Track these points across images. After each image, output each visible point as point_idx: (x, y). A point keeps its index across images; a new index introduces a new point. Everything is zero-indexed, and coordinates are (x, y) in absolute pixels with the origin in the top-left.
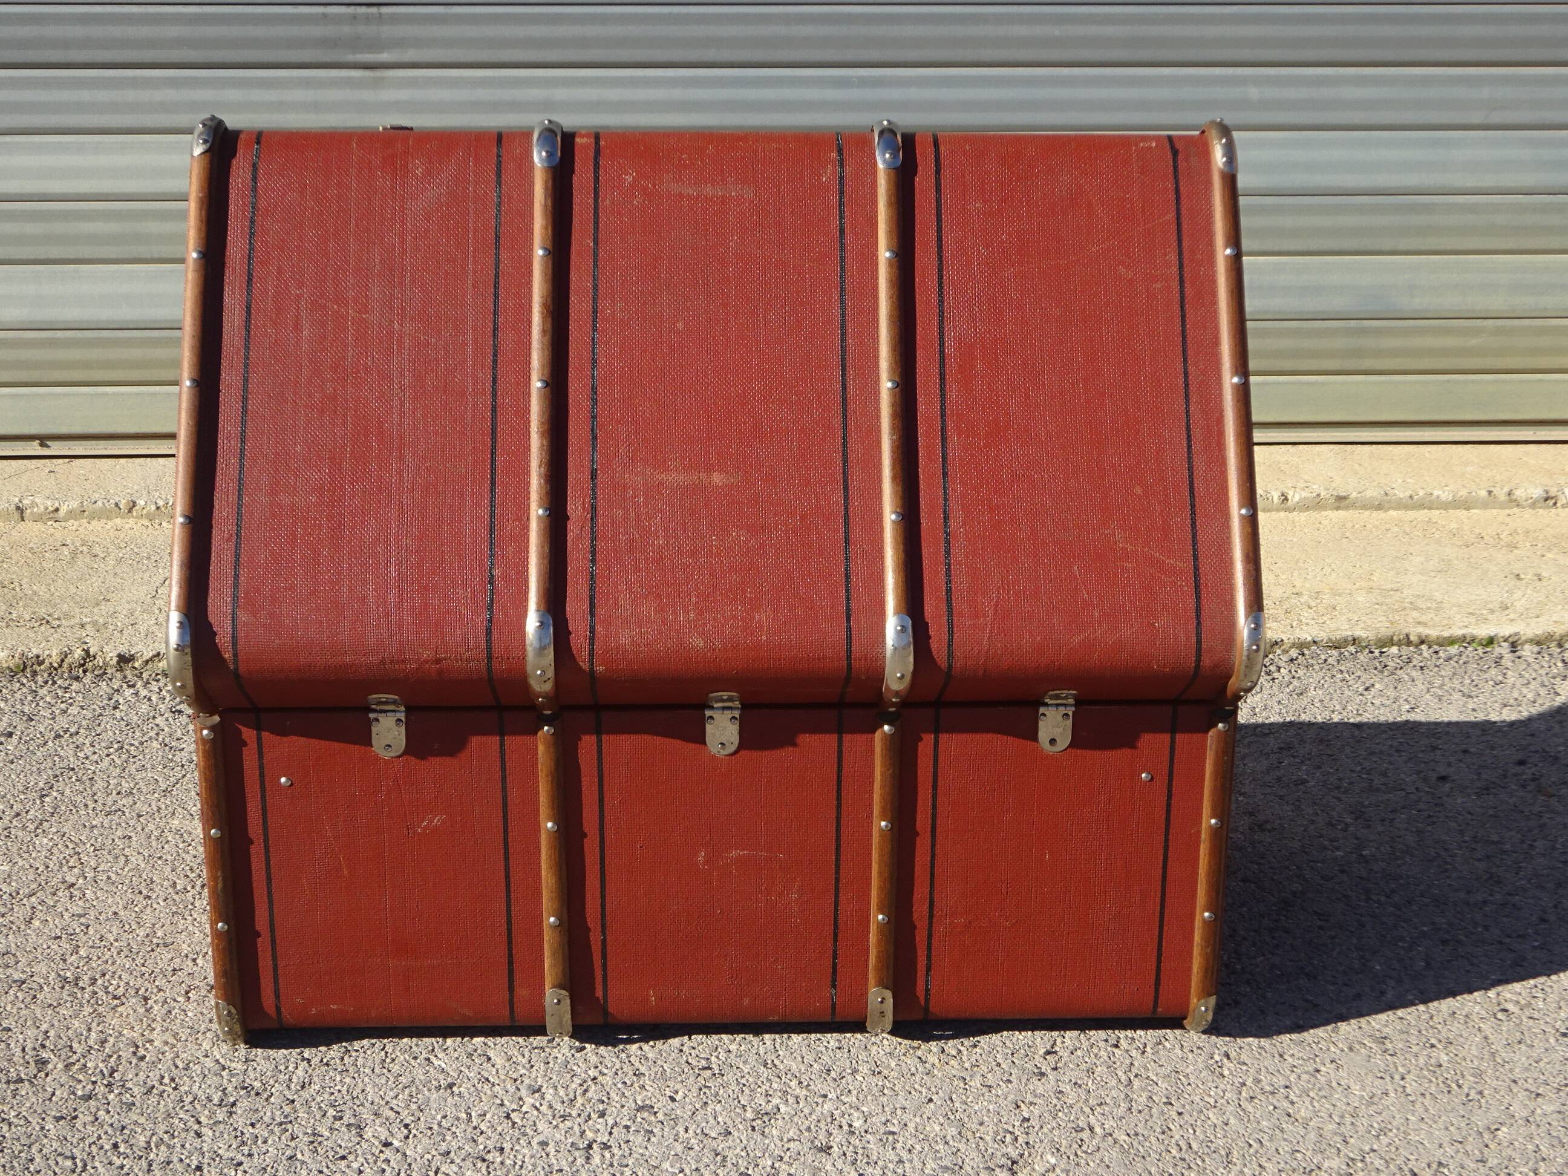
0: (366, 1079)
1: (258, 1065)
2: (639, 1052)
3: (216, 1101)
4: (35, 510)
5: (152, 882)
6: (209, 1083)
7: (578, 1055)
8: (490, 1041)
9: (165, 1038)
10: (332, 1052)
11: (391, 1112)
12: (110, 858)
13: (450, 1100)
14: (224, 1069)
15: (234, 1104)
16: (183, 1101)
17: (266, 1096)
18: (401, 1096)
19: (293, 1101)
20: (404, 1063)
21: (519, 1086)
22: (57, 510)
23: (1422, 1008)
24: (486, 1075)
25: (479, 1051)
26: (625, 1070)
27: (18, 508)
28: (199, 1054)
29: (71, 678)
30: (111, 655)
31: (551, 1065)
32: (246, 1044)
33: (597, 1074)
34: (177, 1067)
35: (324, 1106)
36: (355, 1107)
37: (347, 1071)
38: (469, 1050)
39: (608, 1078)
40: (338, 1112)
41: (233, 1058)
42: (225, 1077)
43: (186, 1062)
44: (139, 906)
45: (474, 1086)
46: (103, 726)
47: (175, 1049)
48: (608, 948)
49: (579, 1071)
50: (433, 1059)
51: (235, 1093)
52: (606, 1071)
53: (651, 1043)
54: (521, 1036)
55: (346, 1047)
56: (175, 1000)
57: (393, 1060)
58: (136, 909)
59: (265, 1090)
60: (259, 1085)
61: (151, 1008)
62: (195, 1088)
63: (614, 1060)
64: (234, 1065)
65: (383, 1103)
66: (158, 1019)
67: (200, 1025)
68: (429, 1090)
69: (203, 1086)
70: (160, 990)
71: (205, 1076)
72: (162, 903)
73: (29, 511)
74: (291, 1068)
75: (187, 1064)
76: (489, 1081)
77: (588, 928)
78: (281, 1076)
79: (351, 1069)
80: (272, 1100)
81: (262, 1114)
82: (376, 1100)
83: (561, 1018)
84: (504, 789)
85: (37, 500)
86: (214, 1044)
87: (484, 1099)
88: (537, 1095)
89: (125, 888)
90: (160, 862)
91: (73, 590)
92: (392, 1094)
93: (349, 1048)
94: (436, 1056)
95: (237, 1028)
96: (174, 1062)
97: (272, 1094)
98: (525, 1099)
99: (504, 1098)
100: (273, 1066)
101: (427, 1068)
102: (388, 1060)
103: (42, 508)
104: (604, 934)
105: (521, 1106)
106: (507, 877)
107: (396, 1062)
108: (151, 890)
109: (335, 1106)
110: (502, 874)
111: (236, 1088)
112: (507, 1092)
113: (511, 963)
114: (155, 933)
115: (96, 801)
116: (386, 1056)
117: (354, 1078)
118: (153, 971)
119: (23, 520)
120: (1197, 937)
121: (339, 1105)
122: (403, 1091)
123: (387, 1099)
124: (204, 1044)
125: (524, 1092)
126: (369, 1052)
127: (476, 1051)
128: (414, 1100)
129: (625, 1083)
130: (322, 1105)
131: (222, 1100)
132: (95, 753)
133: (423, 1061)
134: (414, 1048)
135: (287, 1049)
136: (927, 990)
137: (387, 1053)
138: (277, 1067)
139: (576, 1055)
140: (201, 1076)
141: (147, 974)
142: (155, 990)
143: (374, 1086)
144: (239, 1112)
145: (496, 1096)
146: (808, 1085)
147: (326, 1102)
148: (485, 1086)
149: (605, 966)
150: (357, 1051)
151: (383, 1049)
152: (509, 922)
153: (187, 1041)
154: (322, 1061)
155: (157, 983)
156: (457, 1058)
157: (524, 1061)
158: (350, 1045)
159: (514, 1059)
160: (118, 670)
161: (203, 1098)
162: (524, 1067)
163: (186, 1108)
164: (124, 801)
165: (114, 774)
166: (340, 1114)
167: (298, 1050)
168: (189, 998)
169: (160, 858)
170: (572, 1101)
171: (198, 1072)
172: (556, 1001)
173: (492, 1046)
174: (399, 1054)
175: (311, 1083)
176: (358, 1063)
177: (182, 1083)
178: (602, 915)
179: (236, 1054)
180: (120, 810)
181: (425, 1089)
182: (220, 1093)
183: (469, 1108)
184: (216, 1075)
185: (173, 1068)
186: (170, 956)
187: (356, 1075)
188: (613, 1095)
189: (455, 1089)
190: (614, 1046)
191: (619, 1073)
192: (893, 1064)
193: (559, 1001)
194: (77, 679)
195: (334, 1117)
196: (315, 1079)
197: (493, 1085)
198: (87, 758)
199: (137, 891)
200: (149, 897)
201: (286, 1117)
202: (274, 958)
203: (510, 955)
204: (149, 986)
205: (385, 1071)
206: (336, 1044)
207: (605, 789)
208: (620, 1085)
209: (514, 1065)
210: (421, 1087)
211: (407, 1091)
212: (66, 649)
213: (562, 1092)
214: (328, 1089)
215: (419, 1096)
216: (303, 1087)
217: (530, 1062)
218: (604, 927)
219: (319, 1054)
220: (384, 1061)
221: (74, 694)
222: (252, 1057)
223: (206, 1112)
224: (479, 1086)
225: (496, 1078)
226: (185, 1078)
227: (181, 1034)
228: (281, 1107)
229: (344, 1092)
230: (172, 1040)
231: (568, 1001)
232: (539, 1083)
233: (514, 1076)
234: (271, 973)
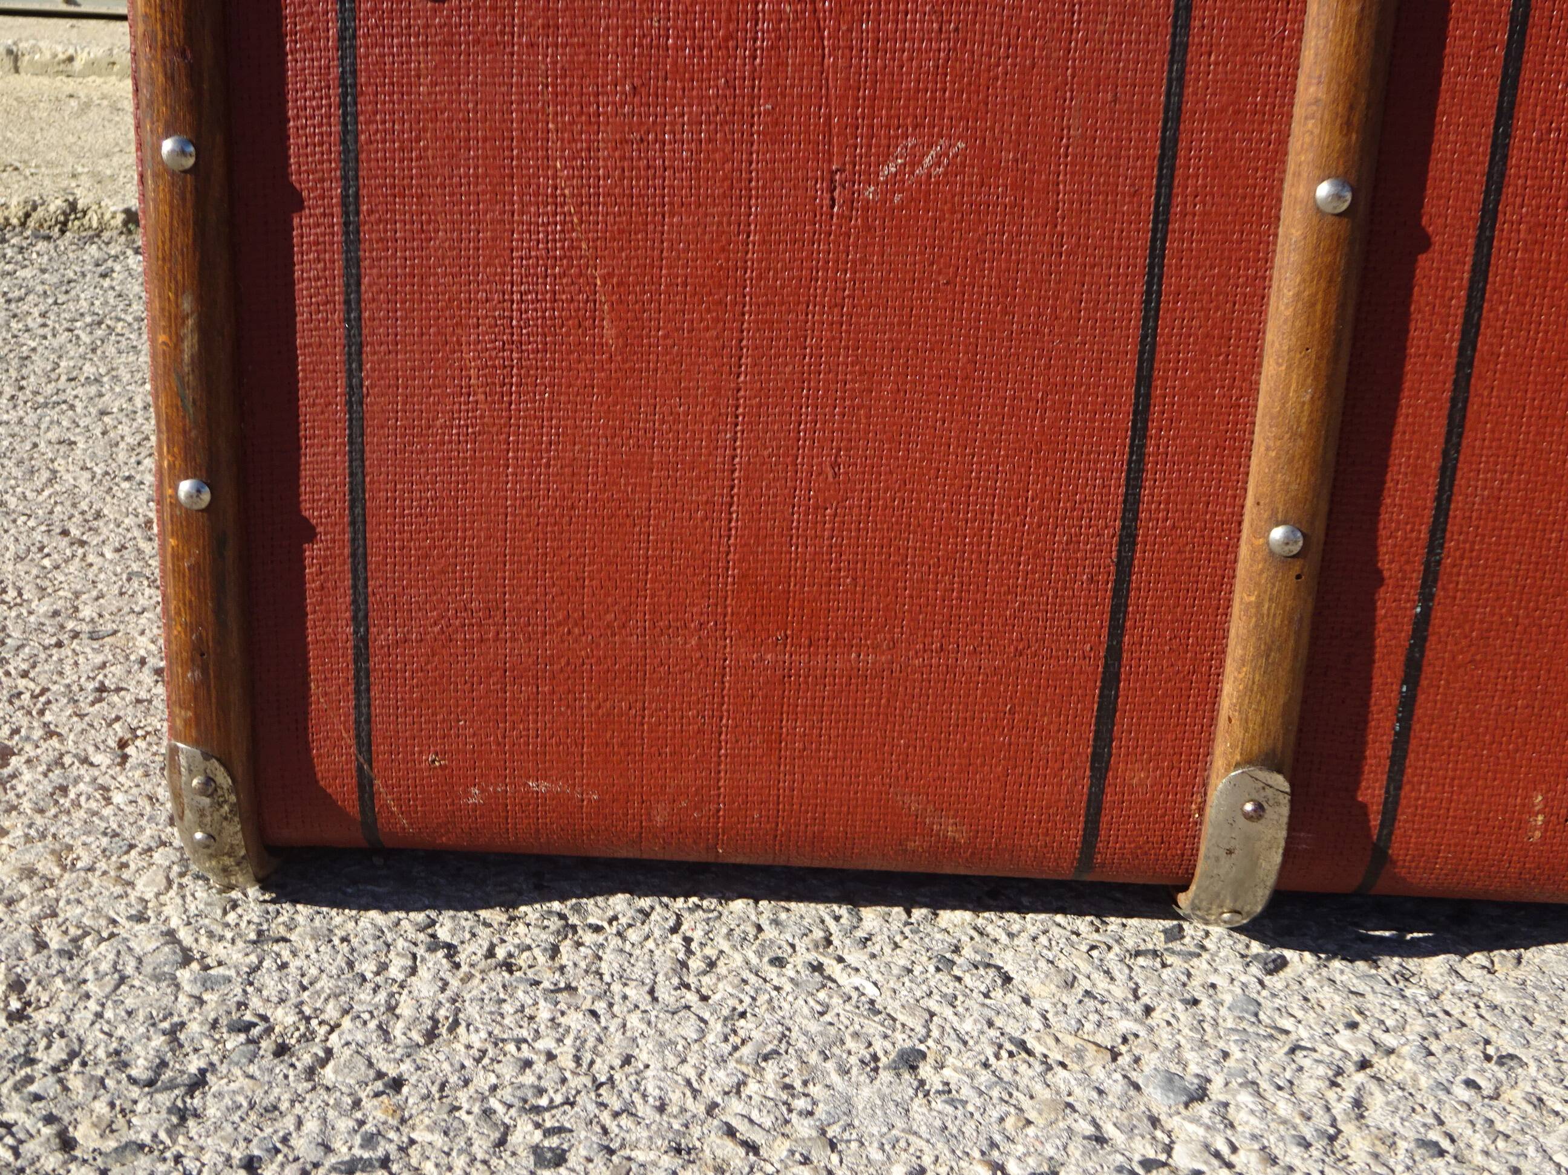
0: (634, 1021)
1: (294, 954)
2: (1460, 986)
3: (140, 1069)
4: (37, 57)
5: (98, 515)
6: (130, 1003)
7: (1275, 982)
8: (993, 922)
9: (28, 858)
10: (521, 929)
11: (729, 1143)
12: (15, 472)
13: (918, 1106)
14: (187, 959)
15: (198, 1083)
16: (32, 1062)
17: (307, 1059)
18: (752, 1087)
19: (397, 1084)
20: (746, 974)
21: (1134, 1076)
22: (71, 59)
24: (1014, 1029)
25: (967, 952)
26: (1447, 1039)
27: (10, 52)
28: (120, 911)
29: (36, 237)
30: (113, 209)
31: (1206, 1007)
32: (264, 889)
33: (1368, 1050)
34: (41, 946)
35: (500, 1109)
36: (606, 1117)
37: (570, 989)
38: (938, 947)
39: (1409, 1065)
40: (548, 1133)
41: (218, 929)
42: (187, 987)
43: (73, 932)
44: (56, 556)
45: (986, 1065)
46: (73, 293)
47: (51, 892)
48: (1432, 642)
49: (1303, 1033)
50: (833, 969)
51: (207, 1044)
52: (1390, 1040)
53: (1479, 958)
54: (1081, 913)
55: (562, 916)
56: (85, 761)
57: (712, 964)
58: (46, 562)
59: (308, 1037)
60: (291, 1019)
61: (13, 776)
62: (82, 1018)
63: (1396, 1004)
64: (218, 950)
65: (698, 1108)
66: (26, 806)
67: (141, 829)
68: (844, 1071)
69: (109, 1014)
70: (50, 734)
71: (123, 980)
72: (109, 555)
73: (27, 58)
74: (394, 972)
75: (74, 940)
76: (1030, 1053)
77: (1379, 572)
78: (364, 995)
79: (582, 985)
80: (328, 1074)
81: (289, 1122)
82: (675, 1097)
83: (1254, 862)
84: (1178, 52)
85: (42, 44)
86: (170, 883)
87: (1032, 1115)
88: (1203, 1110)
89: (32, 523)
90: (125, 485)
91: (71, 139)
92: (723, 1077)
93: (573, 920)
94: (840, 960)
95: (234, 833)
96: (36, 932)
97: (329, 1052)
98: (1170, 1123)
99: (1097, 1113)
100: (341, 961)
101: (822, 995)
102: (696, 964)
103: (48, 56)
104: (1427, 597)
105: (1169, 1149)
106: (1144, 379)
107: (721, 969)
108: (90, 529)
109: (537, 1110)
110: (1129, 368)
111: (214, 1025)
112: (1100, 1092)
113: (1111, 679)
114: (76, 609)
115: (21, 388)
116: (689, 952)
117: (594, 1013)
118: (44, 691)
119: (17, 70)
121: (551, 1106)
122: (758, 1069)
123: (710, 1093)
124: (140, 884)
125: (1157, 1099)
126: (633, 935)
127: (957, 950)
128: (800, 1104)
129: (1470, 1084)
130: (494, 1103)
131: (163, 1064)
132: (44, 325)
133: (805, 973)
134: (770, 932)
135: (385, 911)
137: (688, 940)
138: (351, 965)
139: (1267, 980)
140: (111, 980)
141: (26, 696)
142: (37, 734)
143: (662, 1047)
144: (213, 1112)
145: (1069, 1105)
147: (506, 1094)
148: (1023, 1068)
149: (1408, 704)
150: (597, 929)
151: (674, 930)
152: (1128, 539)
153: (91, 869)
154: (490, 953)
155: (48, 717)
156: (910, 971)
157: (1119, 991)
158: (576, 909)
159: (1085, 984)
160: (121, 233)
161: (101, 1053)
162: (1126, 1011)
163: (33, 1088)
164: (80, 391)
165: (72, 353)
166: (554, 1142)
167: (420, 917)
168: (125, 758)
169: (128, 478)
170: (1332, 1139)
171: (105, 967)
172: (1249, 807)
173: (1004, 939)
174: (725, 946)
175: (456, 1023)
176: (604, 967)
177: (45, 998)
178: (1433, 533)
179: (231, 917)
180: (65, 402)
181: (830, 1065)
182: (159, 1041)
183: (993, 1145)
184: (157, 978)
185: (29, 949)
186: (99, 659)
187: (600, 1006)
188: (1455, 1124)
189: (925, 1070)
190: (1371, 958)
191: (1435, 1046)
193: (1260, 808)
194: (48, 238)
195: (536, 1150)
196: (471, 1010)
197: (1050, 1068)
198: (27, 330)
199: (58, 530)
200: (82, 543)
201: (369, 1141)
202: (360, 618)
203: (1114, 653)
204: (24, 722)
205: (691, 998)
206: (530, 902)
207: (1527, 73)
208: (1463, 1093)
209: (1090, 1004)
210: (814, 1058)
211: (771, 1070)
212: (36, 198)
213: (1284, 1108)
214: (511, 1047)
215: (813, 1090)
216: (431, 1036)
217: (1137, 998)
218: (1431, 575)
219: (484, 933)
220: (684, 965)
221: (34, 256)
222: (277, 928)
223: (101, 1107)
224: (1003, 1065)
225: (1051, 1042)
226: (58, 982)
227: (80, 851)
228: (357, 1104)
229: (566, 1061)
230: (48, 866)
231: (1285, 811)
232: (1193, 1068)
233: (1105, 1038)
234: (344, 664)
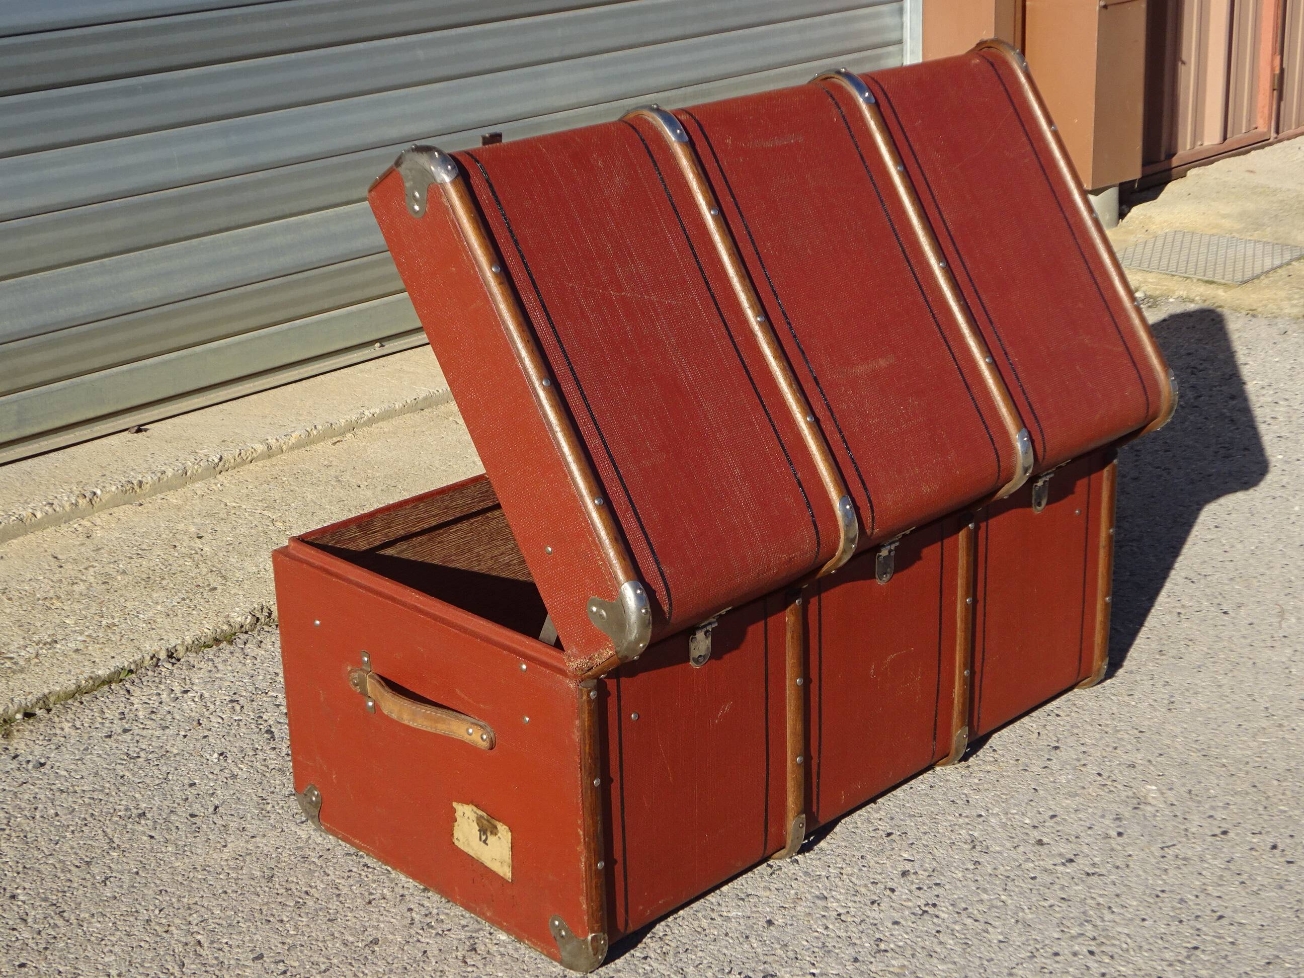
0: (711, 947)
2: (834, 846)
7: (803, 865)
8: (734, 885)
10: (652, 945)
11: (770, 957)
13: (788, 930)
20: (712, 925)
21: (810, 900)
23: (1144, 629)
24: (776, 905)
25: (740, 894)
26: (847, 859)
31: (801, 879)
33: (839, 870)
37: (687, 949)
38: (734, 897)
39: (849, 869)
48: (821, 767)
49: (823, 873)
50: (725, 914)
52: (839, 866)
68: (764, 932)
76: (787, 908)
77: (811, 757)
84: (766, 663)
87: (806, 919)
88: (830, 900)
95: (606, 952)
99: (816, 912)
100: (633, 973)
101: (733, 920)
102: (699, 929)
104: (820, 758)
105: (837, 911)
106: (767, 736)
110: (764, 736)
112: (810, 908)
113: (767, 808)
116: (692, 928)
120: (1099, 617)
125: (820, 903)
126: (676, 932)
128: (768, 942)
133: (721, 918)
134: (699, 914)
136: (979, 718)
137: (687, 926)
139: (800, 866)
143: (726, 949)
145: (810, 913)
146: (960, 815)
148: (790, 911)
150: (667, 935)
151: (681, 926)
154: (657, 953)
156: (738, 905)
157: (780, 885)
158: (654, 934)
159: (772, 887)
162: (788, 889)
170: (857, 892)
173: (742, 887)
174: (696, 923)
176: (684, 941)
178: (819, 743)
181: (760, 932)
183: (809, 928)
187: (700, 949)
188: (872, 876)
189: (776, 923)
190: (812, 849)
191: (848, 862)
192: (976, 781)
193: (802, 824)
196: (679, 965)
202: (626, 878)
203: (767, 802)
207: (822, 638)
208: (864, 869)
209: (780, 891)
210: (754, 933)
213: (841, 891)
215: (765, 938)
217: (785, 884)
218: (820, 752)
219: (647, 950)
220: (697, 931)
224: (787, 914)
225: (786, 903)
231: (805, 822)
232: (817, 893)
233: (793, 896)
234: (623, 892)
